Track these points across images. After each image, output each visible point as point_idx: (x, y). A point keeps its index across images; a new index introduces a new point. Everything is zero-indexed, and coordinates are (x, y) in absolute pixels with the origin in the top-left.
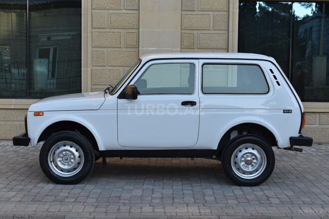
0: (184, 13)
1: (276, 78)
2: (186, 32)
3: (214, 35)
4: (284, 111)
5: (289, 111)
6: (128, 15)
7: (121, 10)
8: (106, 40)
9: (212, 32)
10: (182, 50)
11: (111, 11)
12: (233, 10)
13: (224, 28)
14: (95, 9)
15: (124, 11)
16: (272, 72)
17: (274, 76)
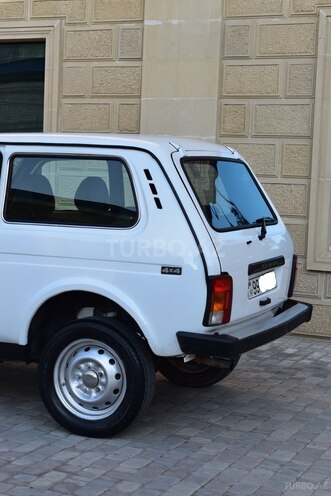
0: (227, 62)
1: (154, 191)
2: (230, 101)
3: (286, 108)
4: (163, 268)
5: (174, 271)
6: (124, 70)
7: (111, 60)
8: (84, 119)
9: (284, 101)
10: (223, 140)
11: (96, 64)
12: (325, 53)
13: (306, 93)
14: (67, 60)
15: (118, 63)
16: (149, 177)
17: (152, 187)
